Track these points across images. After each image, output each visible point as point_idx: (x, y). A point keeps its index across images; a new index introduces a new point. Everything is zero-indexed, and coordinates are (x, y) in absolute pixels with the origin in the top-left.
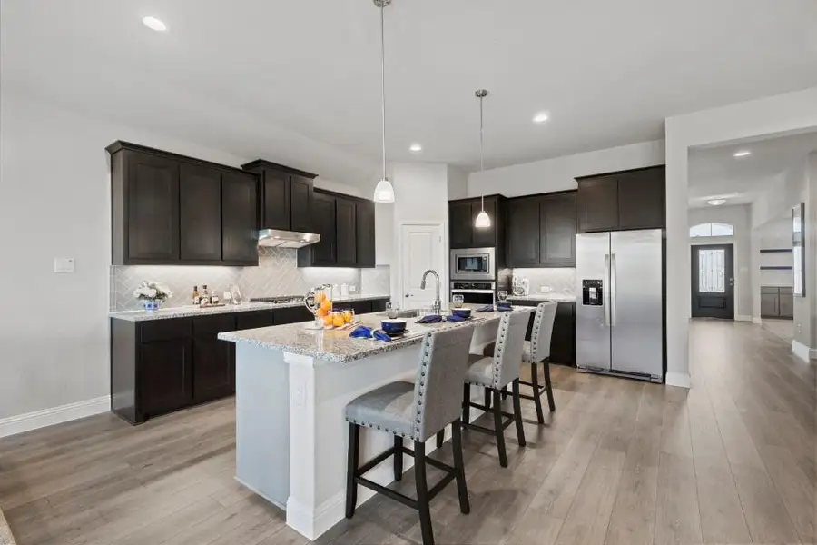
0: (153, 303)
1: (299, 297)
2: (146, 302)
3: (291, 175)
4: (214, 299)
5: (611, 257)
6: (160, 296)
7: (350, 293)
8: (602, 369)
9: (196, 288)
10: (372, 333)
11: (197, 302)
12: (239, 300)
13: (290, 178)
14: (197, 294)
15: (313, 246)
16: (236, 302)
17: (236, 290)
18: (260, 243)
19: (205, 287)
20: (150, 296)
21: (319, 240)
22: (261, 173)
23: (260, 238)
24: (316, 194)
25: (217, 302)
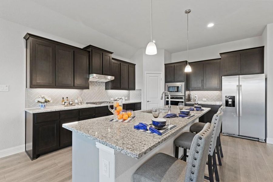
0: (43, 105)
1: (106, 102)
2: (40, 104)
3: (103, 52)
4: (70, 103)
5: (239, 86)
6: (46, 101)
7: (126, 100)
8: (234, 134)
9: (63, 98)
10: (148, 128)
11: (64, 104)
12: (81, 103)
13: (103, 53)
14: (64, 101)
15: (112, 81)
16: (80, 104)
17: (80, 99)
18: (90, 80)
19: (67, 98)
20: (42, 102)
21: (114, 79)
22: (91, 51)
23: (90, 78)
24: (113, 60)
25: (72, 104)
